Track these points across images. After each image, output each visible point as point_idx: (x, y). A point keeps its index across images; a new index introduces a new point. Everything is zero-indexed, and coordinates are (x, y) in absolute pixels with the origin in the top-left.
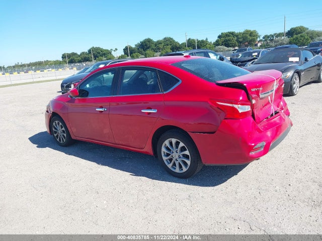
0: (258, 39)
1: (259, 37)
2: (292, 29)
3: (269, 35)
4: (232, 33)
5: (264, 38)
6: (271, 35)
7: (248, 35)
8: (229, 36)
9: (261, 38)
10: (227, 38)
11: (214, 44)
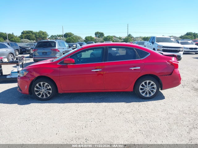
0: (48, 37)
1: (48, 36)
2: (66, 33)
3: (54, 35)
4: (31, 32)
5: (51, 37)
6: (55, 35)
7: (41, 34)
8: (29, 33)
9: (50, 37)
10: (28, 35)
11: (19, 37)
